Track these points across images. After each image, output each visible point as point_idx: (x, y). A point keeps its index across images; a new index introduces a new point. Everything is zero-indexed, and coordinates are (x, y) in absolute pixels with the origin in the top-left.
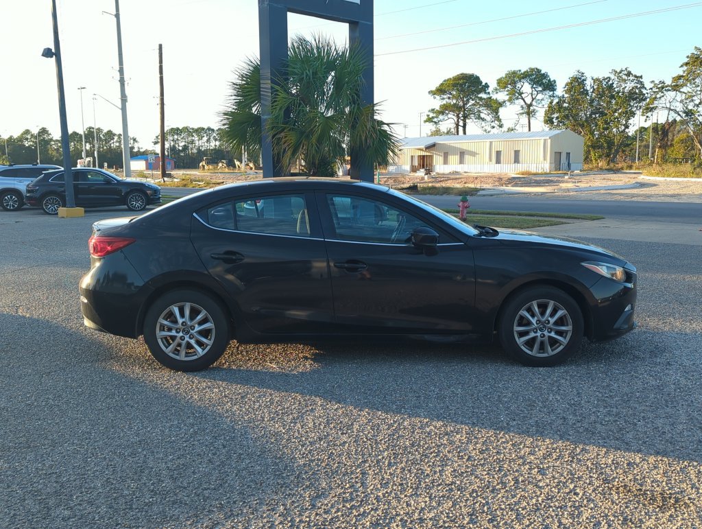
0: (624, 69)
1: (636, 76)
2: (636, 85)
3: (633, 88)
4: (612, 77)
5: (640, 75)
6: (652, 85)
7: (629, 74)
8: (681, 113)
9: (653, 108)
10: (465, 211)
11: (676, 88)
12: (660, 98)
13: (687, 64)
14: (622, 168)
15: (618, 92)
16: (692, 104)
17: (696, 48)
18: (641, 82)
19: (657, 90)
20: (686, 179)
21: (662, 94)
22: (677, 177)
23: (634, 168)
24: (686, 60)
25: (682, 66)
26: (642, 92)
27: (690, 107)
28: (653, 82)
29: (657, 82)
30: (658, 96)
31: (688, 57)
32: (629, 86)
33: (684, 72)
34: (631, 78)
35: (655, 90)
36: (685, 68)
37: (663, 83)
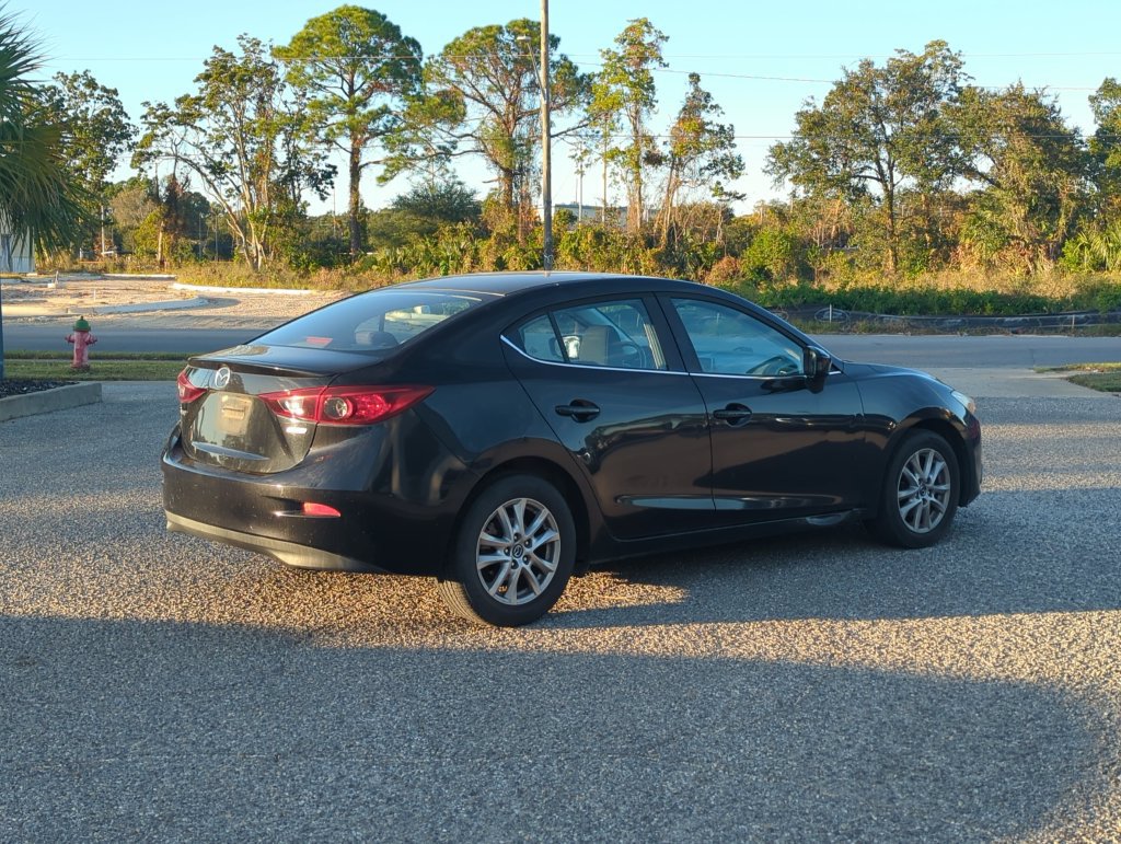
0: (80, 73)
1: (104, 89)
2: (108, 107)
3: (102, 112)
4: (59, 86)
5: (113, 88)
6: (145, 111)
7: (92, 84)
8: (203, 169)
9: (151, 154)
10: (86, 352)
11: (186, 119)
12: (163, 136)
13: (207, 77)
14: (105, 269)
15: (76, 118)
16: (218, 151)
17: (216, 48)
18: (117, 102)
19: (156, 121)
20: (265, 291)
21: (165, 130)
22: (249, 286)
23: (129, 268)
24: (203, 69)
25: (198, 80)
26: (120, 121)
27: (217, 159)
28: (146, 104)
29: (154, 105)
30: (158, 132)
31: (206, 63)
32: (94, 107)
33: (202, 90)
34: (98, 93)
35: (151, 119)
36: (203, 84)
37: (164, 107)
